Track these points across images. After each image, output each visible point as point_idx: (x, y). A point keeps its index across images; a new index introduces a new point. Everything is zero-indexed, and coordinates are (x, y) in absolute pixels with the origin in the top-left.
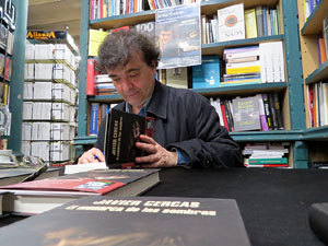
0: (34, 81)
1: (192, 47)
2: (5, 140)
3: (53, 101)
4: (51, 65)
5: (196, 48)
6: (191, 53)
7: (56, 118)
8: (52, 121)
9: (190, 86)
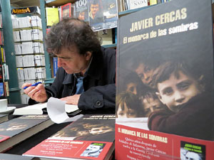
0: (21, 42)
1: (112, 15)
2: (7, 83)
3: (34, 54)
5: (115, 15)
6: (111, 20)
7: (38, 65)
8: (36, 67)
9: (114, 42)
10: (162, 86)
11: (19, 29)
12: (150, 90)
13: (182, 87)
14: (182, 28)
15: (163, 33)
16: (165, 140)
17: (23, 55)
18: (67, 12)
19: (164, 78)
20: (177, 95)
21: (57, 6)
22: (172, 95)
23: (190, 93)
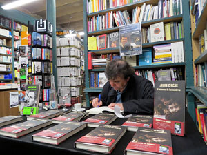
0: (61, 57)
1: (137, 46)
3: (70, 66)
4: (68, 48)
5: (139, 46)
8: (70, 76)
9: (138, 64)
10: (170, 106)
11: (60, 47)
12: (166, 107)
13: (176, 107)
14: (176, 90)
15: (170, 90)
16: (170, 122)
17: (61, 67)
18: (103, 40)
19: (171, 104)
20: (174, 109)
21: (95, 35)
22: (173, 109)
23: (178, 109)
